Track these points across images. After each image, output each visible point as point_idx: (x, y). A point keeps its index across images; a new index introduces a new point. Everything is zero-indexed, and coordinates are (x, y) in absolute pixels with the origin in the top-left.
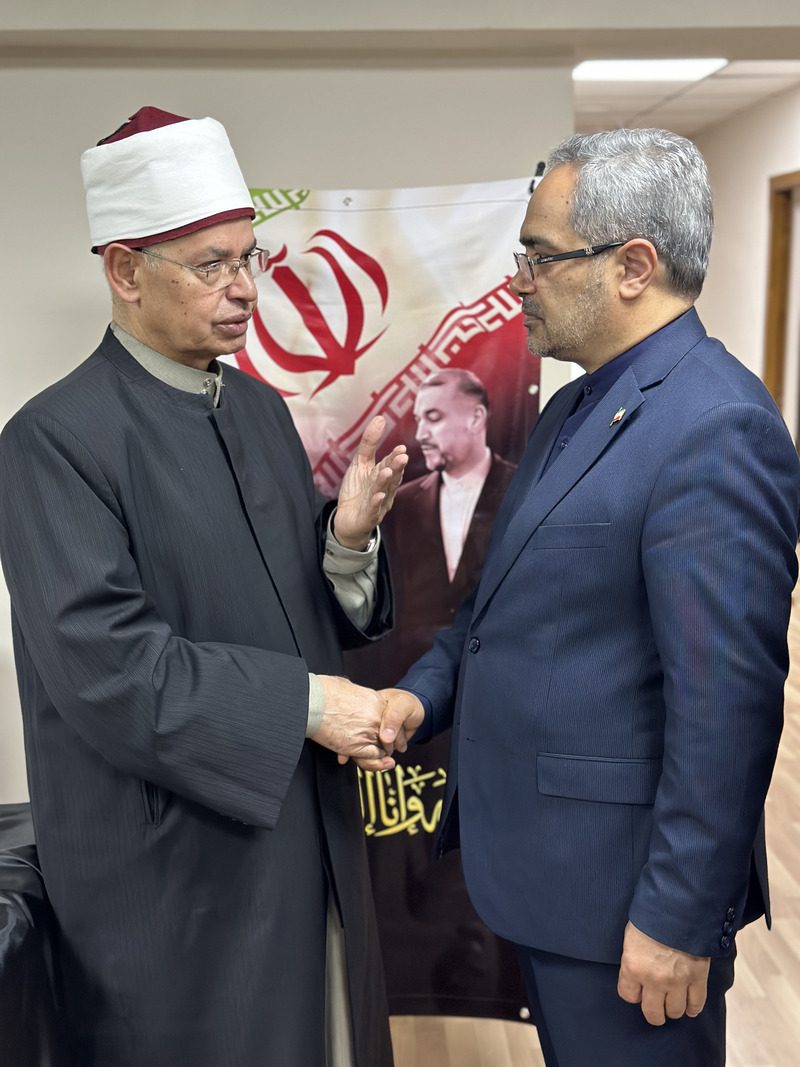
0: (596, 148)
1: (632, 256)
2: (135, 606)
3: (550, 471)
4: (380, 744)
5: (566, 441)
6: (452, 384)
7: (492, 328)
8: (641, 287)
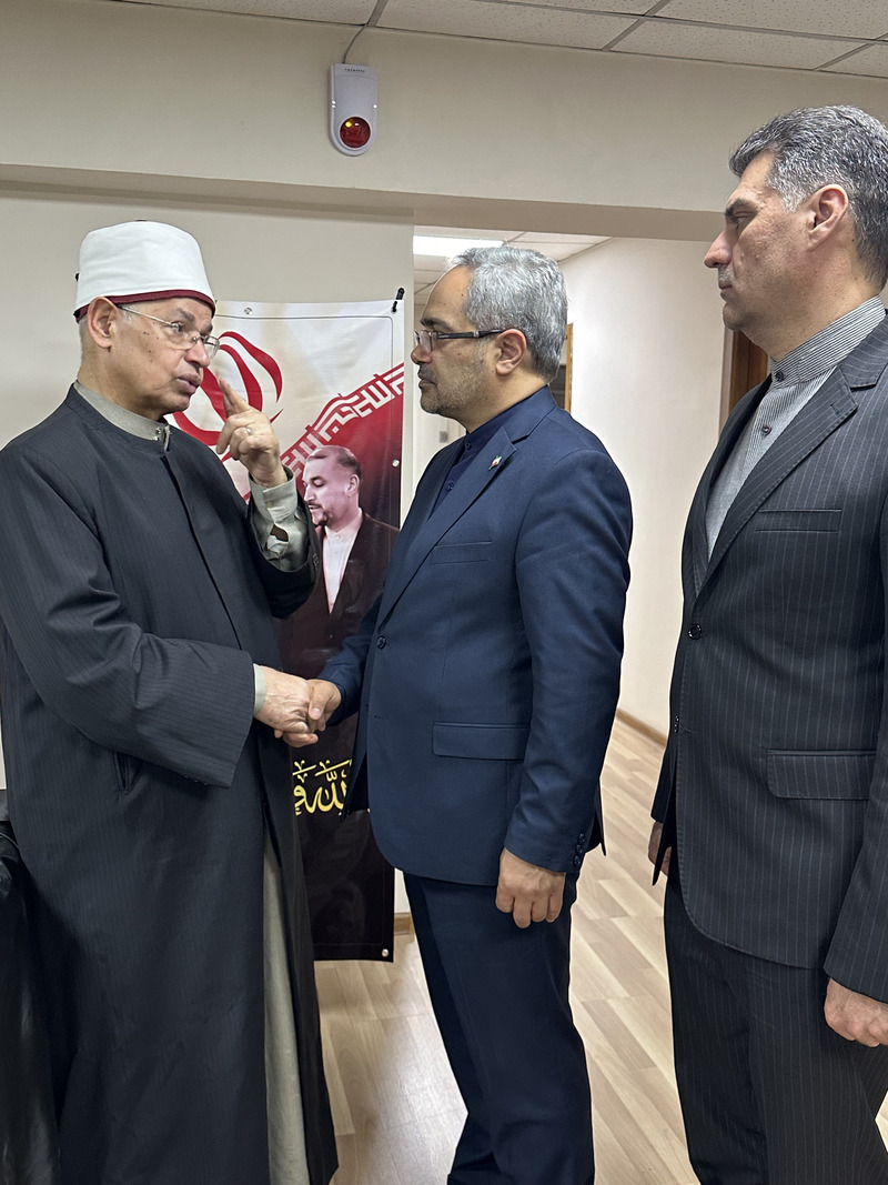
0: (487, 256)
1: (507, 342)
2: (112, 607)
3: (439, 509)
4: (308, 721)
5: (452, 485)
6: (332, 458)
7: (363, 414)
8: (512, 366)
